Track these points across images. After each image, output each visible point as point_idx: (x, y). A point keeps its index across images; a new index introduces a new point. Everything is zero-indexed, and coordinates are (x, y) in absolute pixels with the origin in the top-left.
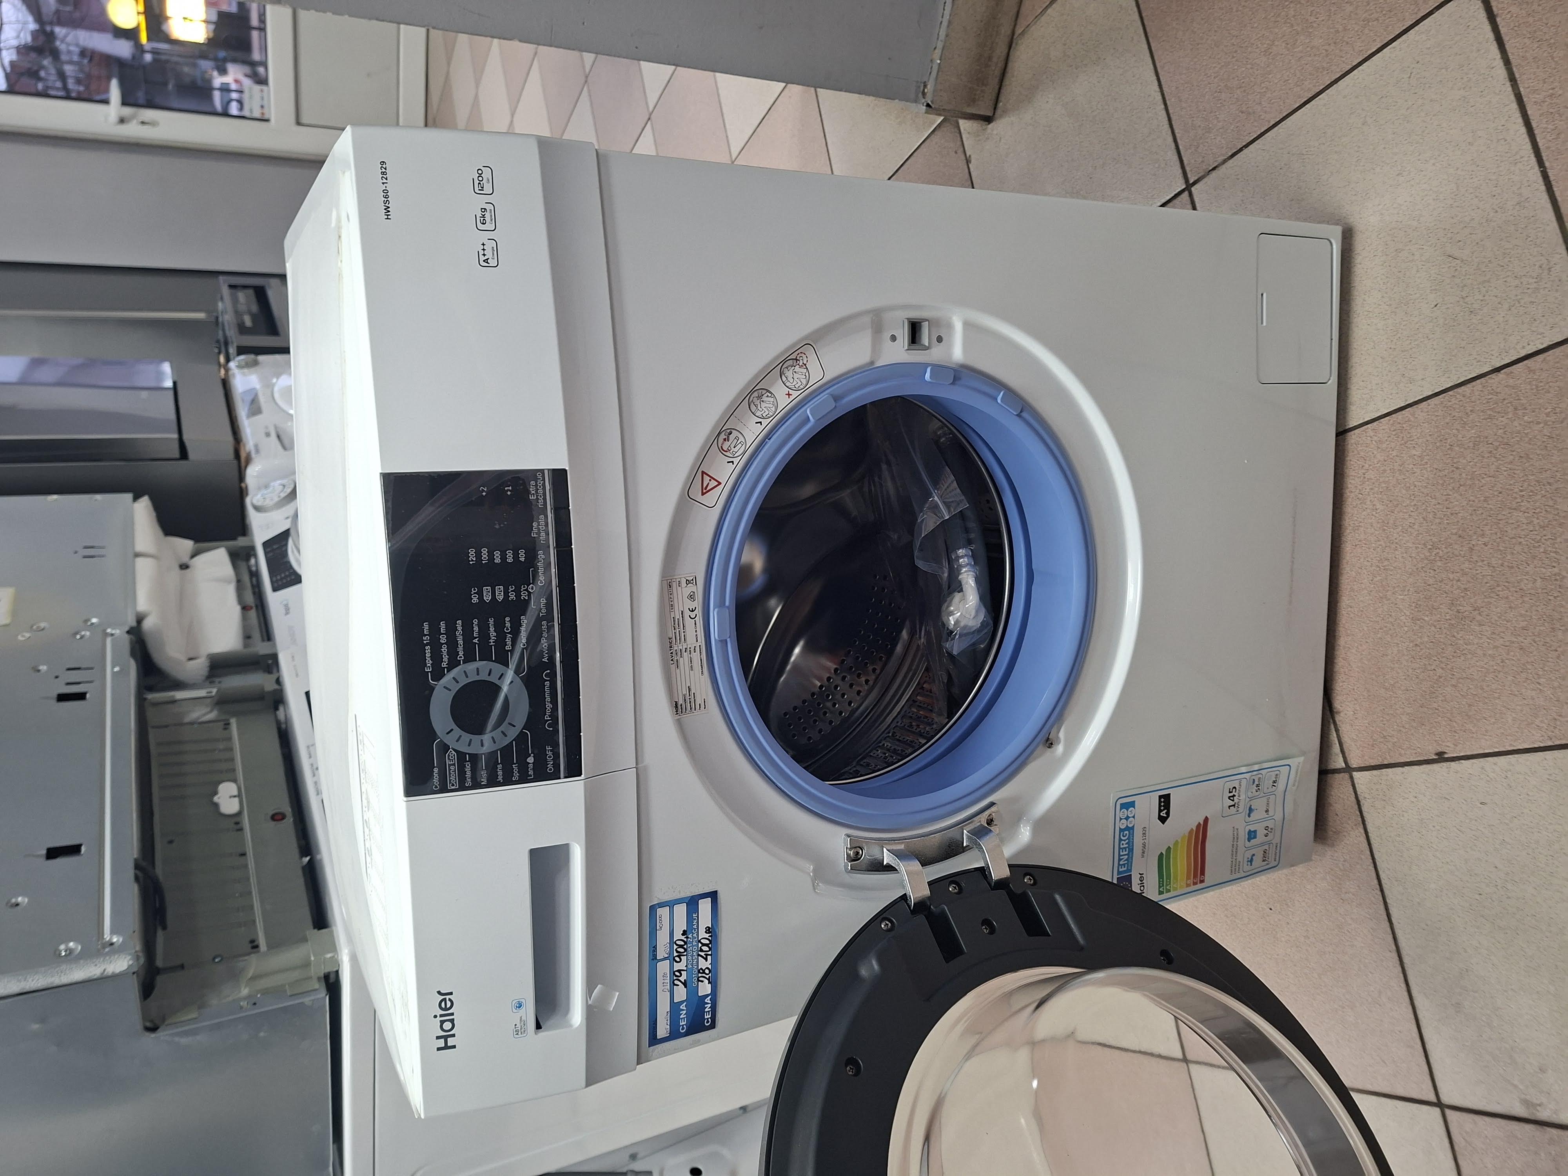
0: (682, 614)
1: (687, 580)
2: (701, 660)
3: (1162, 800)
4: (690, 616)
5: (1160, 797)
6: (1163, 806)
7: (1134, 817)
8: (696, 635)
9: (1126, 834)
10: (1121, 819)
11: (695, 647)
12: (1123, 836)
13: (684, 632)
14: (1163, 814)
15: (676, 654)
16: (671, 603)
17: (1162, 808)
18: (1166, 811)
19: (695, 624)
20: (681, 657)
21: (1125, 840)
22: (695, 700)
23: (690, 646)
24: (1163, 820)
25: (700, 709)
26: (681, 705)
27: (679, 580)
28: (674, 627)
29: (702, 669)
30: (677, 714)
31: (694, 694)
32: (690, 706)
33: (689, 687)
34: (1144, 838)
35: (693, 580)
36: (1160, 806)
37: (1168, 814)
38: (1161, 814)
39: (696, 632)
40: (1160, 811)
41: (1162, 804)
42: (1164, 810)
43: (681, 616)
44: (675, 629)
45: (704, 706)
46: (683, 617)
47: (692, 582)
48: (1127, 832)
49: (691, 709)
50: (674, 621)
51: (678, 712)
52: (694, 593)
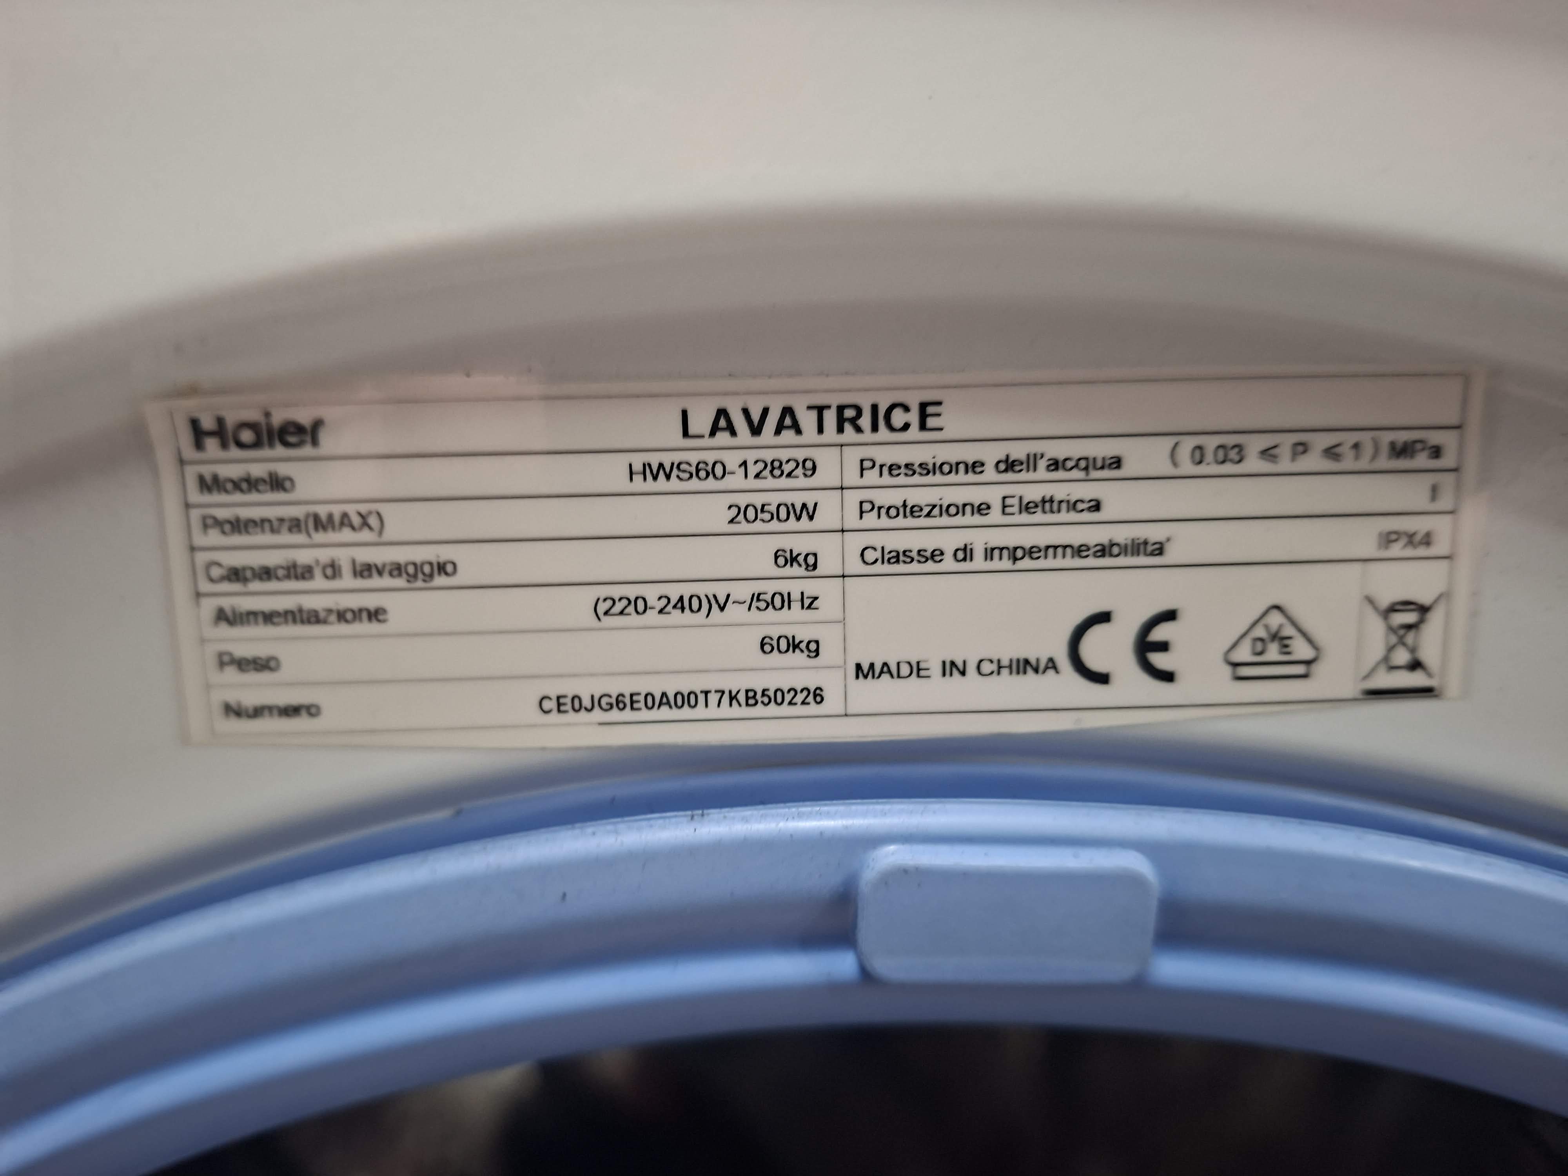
0: (1138, 547)
1: (1424, 610)
2: (687, 699)
4: (1104, 617)
8: (918, 670)
11: (814, 649)
13: (965, 553)
15: (775, 468)
16: (1255, 444)
19: (1023, 666)
20: (740, 512)
22: (313, 618)
23: (828, 606)
25: (225, 661)
26: (277, 483)
27: (1440, 547)
28: (1031, 462)
29: (596, 703)
30: (199, 434)
31: (375, 615)
32: (266, 574)
33: (441, 568)
35: (1415, 665)
39: (952, 668)
43: (1122, 534)
44: (1009, 465)
45: (250, 699)
46: (1104, 551)
47: (1402, 657)
49: (236, 575)
50: (1087, 465)
51: (211, 444)
52: (1300, 669)
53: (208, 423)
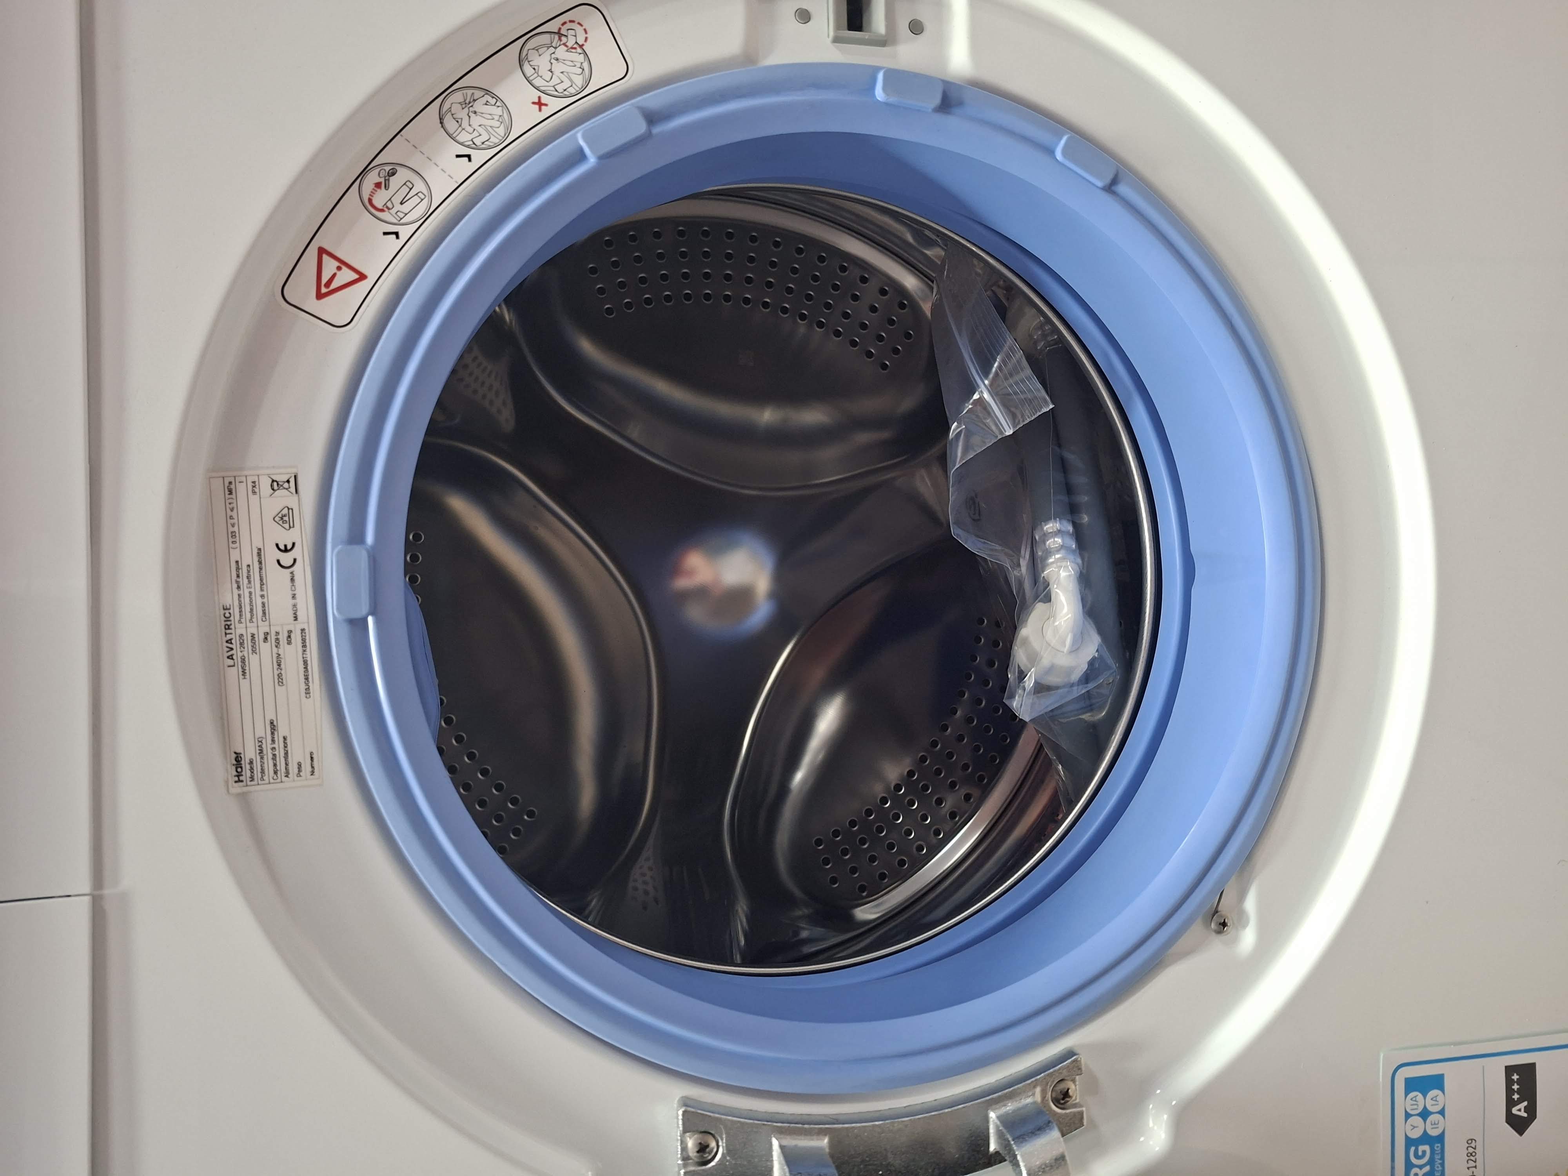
0: (259, 554)
1: (273, 481)
2: (305, 662)
3: (1515, 1077)
4: (278, 561)
5: (1510, 1070)
6: (1519, 1092)
7: (1442, 1112)
8: (295, 606)
9: (1424, 1152)
10: (1408, 1116)
11: (290, 632)
12: (1417, 1156)
13: (262, 596)
14: (1519, 1110)
15: (242, 644)
16: (231, 529)
17: (1516, 1097)
18: (1525, 1103)
19: (292, 580)
20: (254, 652)
21: (1421, 1167)
22: (286, 754)
23: (278, 629)
24: (1519, 1125)
25: (299, 775)
26: (251, 762)
27: (256, 479)
28: (237, 582)
29: (307, 684)
30: (240, 781)
31: (285, 738)
32: (275, 765)
33: (272, 723)
34: (1472, 1164)
35: (288, 481)
36: (1509, 1091)
37: (1532, 1111)
38: (1514, 1111)
39: (294, 597)
40: (1510, 1103)
41: (1516, 1087)
42: (1520, 1101)
43: (256, 559)
44: (239, 587)
45: (309, 769)
46: (260, 563)
47: (286, 485)
48: (1427, 1148)
49: (276, 773)
50: (238, 569)
51: (241, 778)
52: (290, 511)
53: (236, 779)
